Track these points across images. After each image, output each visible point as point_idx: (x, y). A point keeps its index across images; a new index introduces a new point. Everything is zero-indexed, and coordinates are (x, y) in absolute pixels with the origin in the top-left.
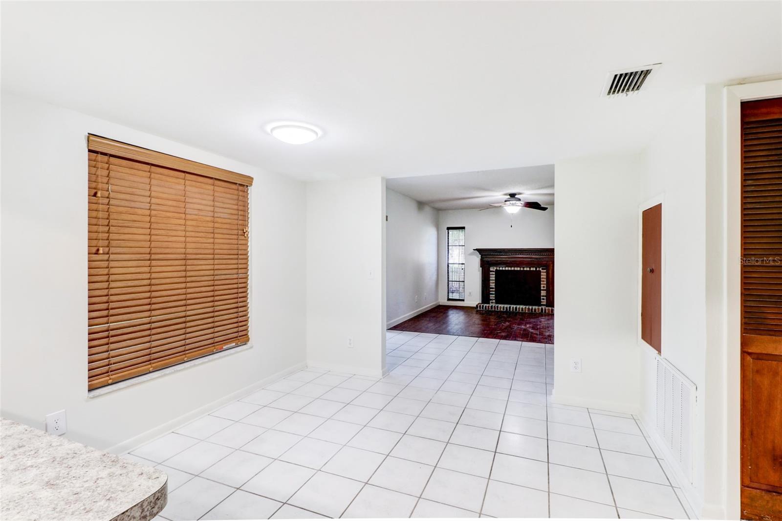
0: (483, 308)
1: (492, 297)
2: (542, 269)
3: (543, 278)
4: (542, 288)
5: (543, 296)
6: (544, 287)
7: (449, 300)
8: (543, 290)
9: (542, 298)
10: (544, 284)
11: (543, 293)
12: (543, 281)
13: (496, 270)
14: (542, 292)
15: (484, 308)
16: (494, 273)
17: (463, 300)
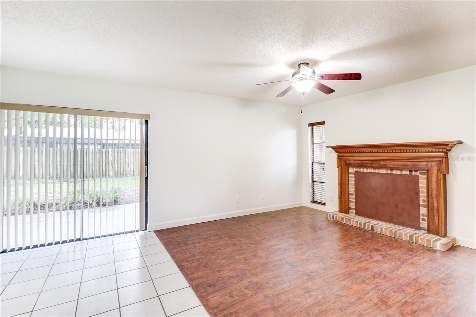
0: (333, 218)
1: (352, 205)
2: (421, 174)
3: (422, 187)
4: (421, 203)
5: (423, 215)
6: (424, 201)
7: (314, 202)
8: (423, 206)
9: (421, 217)
10: (424, 197)
11: (423, 211)
12: (423, 192)
13: (356, 172)
14: (421, 208)
15: (335, 218)
16: (354, 175)
17: (324, 204)
